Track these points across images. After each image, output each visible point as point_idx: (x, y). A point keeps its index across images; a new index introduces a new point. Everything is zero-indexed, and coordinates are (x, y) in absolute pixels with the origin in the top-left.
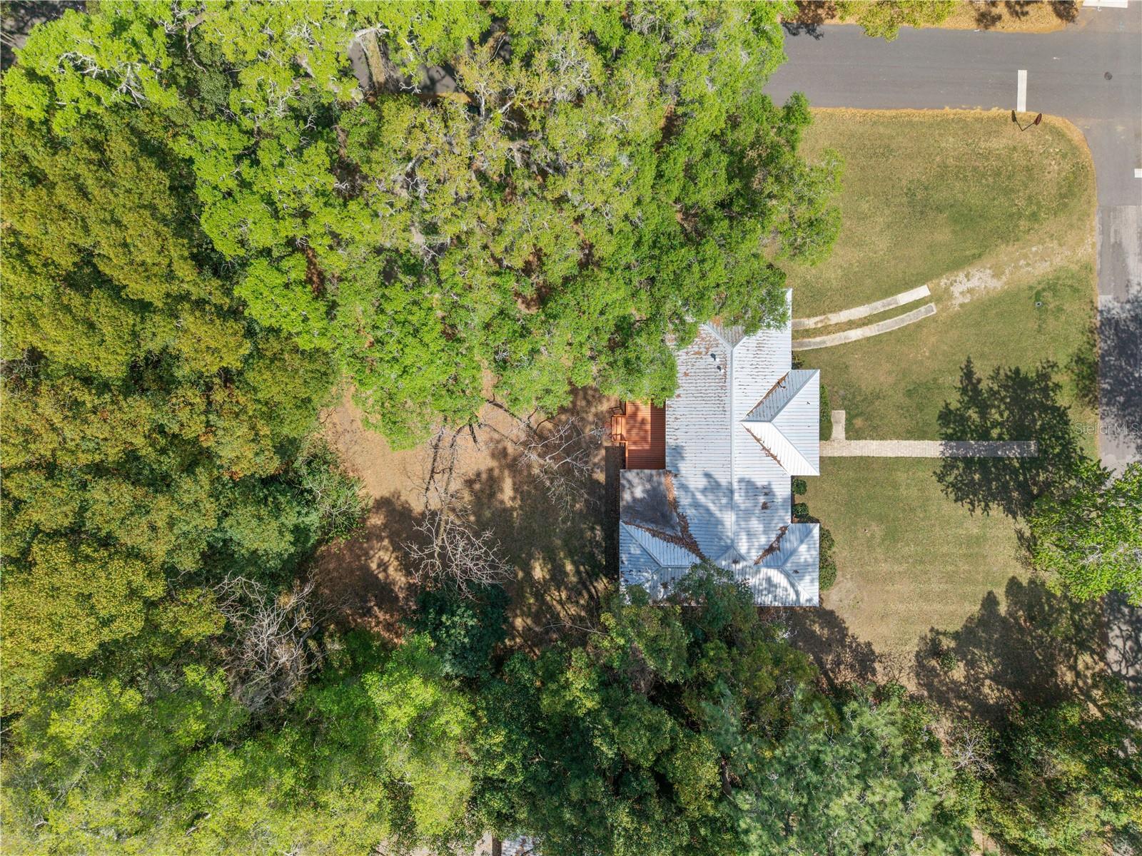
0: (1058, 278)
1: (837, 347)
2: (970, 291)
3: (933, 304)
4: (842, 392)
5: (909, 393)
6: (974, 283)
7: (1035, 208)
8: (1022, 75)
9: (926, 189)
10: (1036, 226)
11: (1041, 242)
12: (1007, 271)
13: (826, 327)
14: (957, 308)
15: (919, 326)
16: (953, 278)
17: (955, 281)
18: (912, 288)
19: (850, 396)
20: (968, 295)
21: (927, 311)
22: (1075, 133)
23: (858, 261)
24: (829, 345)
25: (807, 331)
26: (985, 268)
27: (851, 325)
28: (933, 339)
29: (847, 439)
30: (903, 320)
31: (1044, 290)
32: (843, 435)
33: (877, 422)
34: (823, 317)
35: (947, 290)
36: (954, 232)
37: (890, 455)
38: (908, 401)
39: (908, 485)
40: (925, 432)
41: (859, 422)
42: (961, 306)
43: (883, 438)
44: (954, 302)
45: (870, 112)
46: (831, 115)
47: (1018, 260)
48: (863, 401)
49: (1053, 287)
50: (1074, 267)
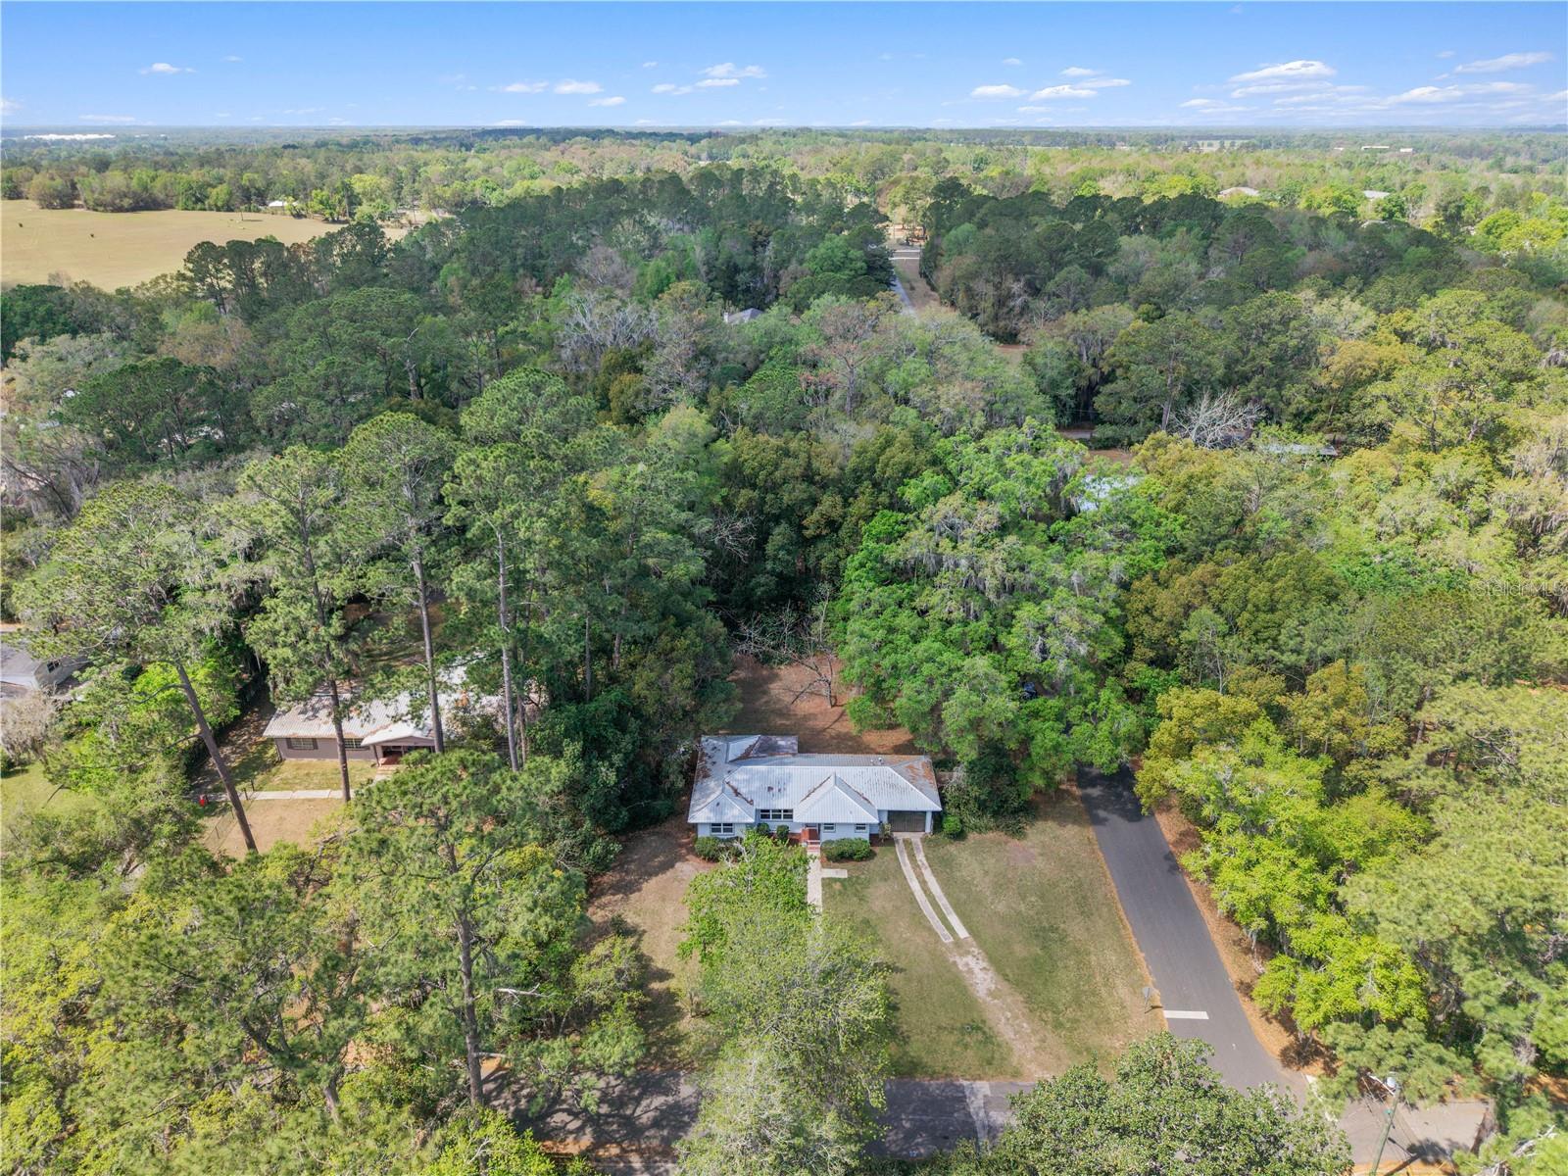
0: (999, 1046)
1: (902, 873)
2: (970, 971)
3: (951, 940)
4: (863, 876)
6: (980, 975)
7: (1068, 1026)
8: (1203, 1015)
9: (1062, 940)
10: (1049, 1027)
11: (1035, 1032)
12: (996, 1001)
13: (918, 865)
14: (952, 960)
15: (930, 929)
16: (980, 958)
17: (978, 959)
18: (964, 926)
19: (860, 881)
20: (966, 969)
21: (944, 935)
23: (981, 891)
24: (903, 868)
25: (913, 855)
26: (996, 984)
27: (923, 883)
28: (919, 940)
29: (823, 878)
30: (933, 918)
31: (984, 1033)
32: (825, 876)
33: (838, 897)
34: (927, 864)
35: (968, 953)
36: (1025, 960)
41: (837, 886)
42: (955, 963)
43: (823, 901)
44: (957, 957)
47: (1011, 1011)
48: (856, 889)
49: (989, 1042)
50: (1015, 1061)
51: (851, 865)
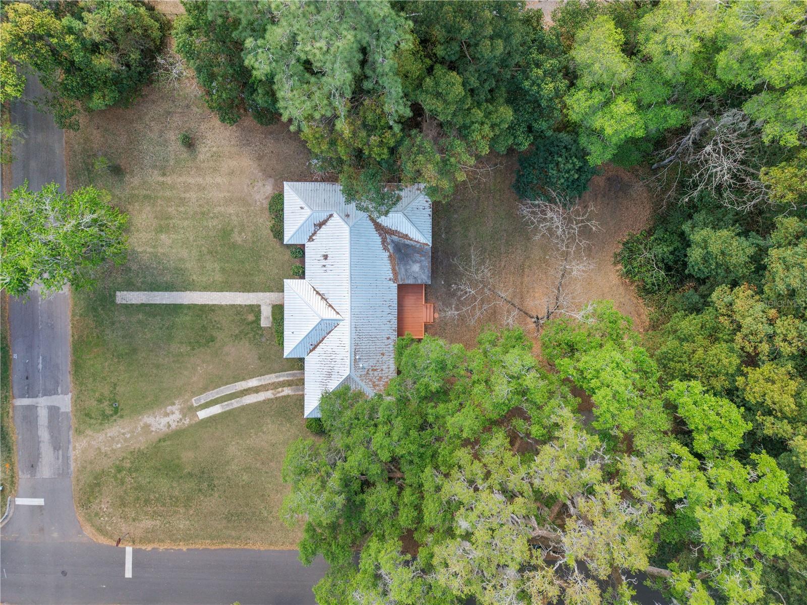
0: (101, 424)
1: (268, 373)
2: (167, 415)
3: (195, 405)
4: (264, 340)
5: (212, 339)
6: (164, 421)
7: (118, 476)
8: (128, 574)
9: (200, 490)
10: (118, 462)
11: (114, 451)
12: (139, 429)
13: (276, 388)
14: (177, 402)
15: (205, 389)
16: (180, 424)
17: (178, 422)
18: (210, 417)
19: (257, 337)
20: (168, 411)
21: (199, 400)
22: (89, 532)
23: (251, 437)
24: (273, 375)
25: (289, 385)
26: (156, 432)
27: (256, 390)
28: (195, 379)
29: (260, 306)
30: (217, 393)
31: (112, 415)
32: (263, 308)
33: (237, 318)
34: (278, 395)
35: (184, 416)
36: (179, 458)
37: (227, 294)
38: (214, 334)
39: (214, 271)
40: (200, 310)
41: (251, 318)
42: (174, 404)
43: (233, 306)
44: (179, 406)
45: (242, 547)
46: (271, 544)
47: (131, 437)
48: (247, 333)
49: (105, 417)
50: (89, 432)
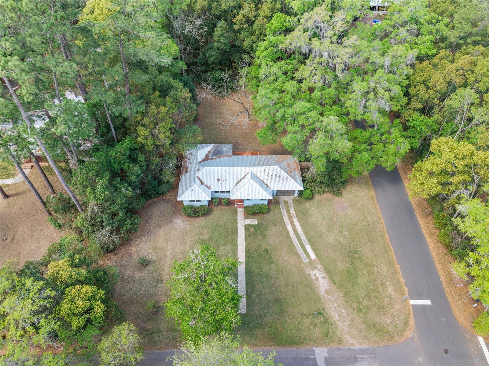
0: (331, 324)
1: (283, 221)
2: (317, 279)
3: (308, 260)
4: (264, 223)
6: (321, 281)
7: (364, 311)
8: (428, 302)
9: (360, 258)
10: (355, 312)
11: (348, 315)
12: (330, 297)
13: (291, 216)
14: (308, 272)
15: (297, 254)
16: (322, 271)
17: (320, 272)
18: (314, 252)
19: (263, 226)
20: (315, 278)
21: (304, 258)
22: (410, 333)
23: (321, 230)
24: (284, 218)
25: (289, 210)
26: (329, 286)
27: (293, 226)
28: (292, 261)
29: (245, 225)
30: (298, 247)
31: (324, 317)
33: (253, 236)
34: (295, 215)
35: (316, 267)
36: (343, 271)
37: (239, 242)
38: (263, 250)
39: (225, 249)
40: (249, 257)
41: (252, 230)
42: (309, 274)
43: (246, 239)
44: (310, 271)
45: (386, 234)
46: (380, 219)
47: (336, 303)
48: (261, 231)
49: (326, 321)
50: (339, 333)
51: (258, 216)
